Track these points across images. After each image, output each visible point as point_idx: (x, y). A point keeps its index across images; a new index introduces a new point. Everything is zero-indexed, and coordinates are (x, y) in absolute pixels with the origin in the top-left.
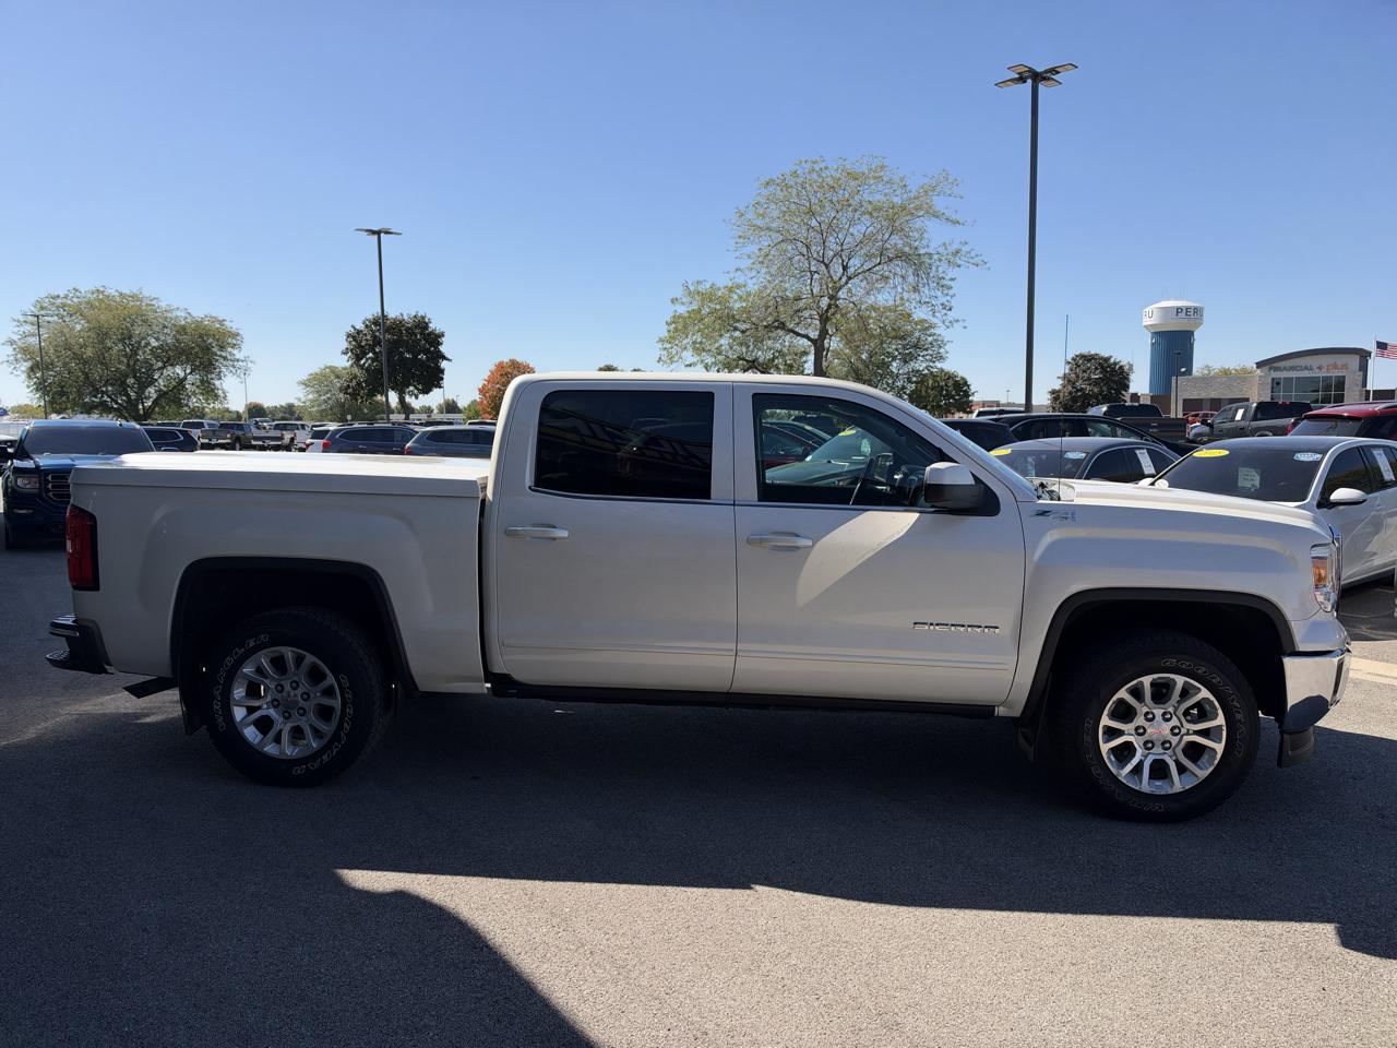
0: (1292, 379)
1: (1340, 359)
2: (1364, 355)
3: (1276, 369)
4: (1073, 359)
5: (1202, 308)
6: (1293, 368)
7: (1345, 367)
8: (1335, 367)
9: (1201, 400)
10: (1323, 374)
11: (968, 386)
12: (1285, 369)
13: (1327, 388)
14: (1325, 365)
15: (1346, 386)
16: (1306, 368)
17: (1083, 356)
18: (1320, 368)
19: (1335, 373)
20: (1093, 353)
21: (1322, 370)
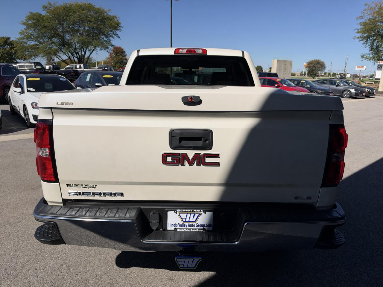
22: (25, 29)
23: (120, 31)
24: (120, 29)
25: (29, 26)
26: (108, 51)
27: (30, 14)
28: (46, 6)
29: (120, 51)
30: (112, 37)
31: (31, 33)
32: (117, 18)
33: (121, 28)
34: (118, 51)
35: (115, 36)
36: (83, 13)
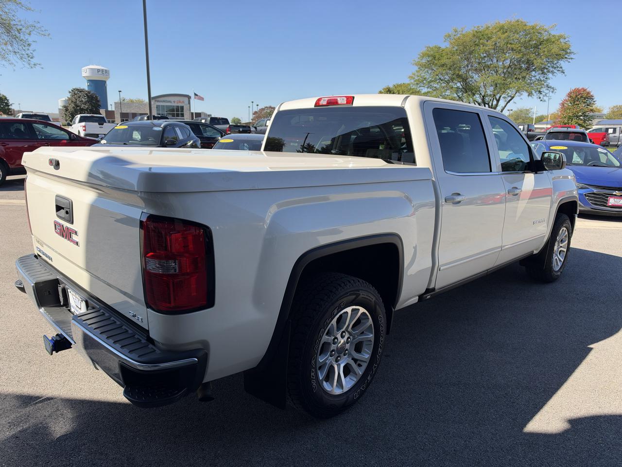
0: (164, 106)
1: (181, 99)
2: (189, 97)
3: (158, 101)
4: (72, 91)
5: (108, 71)
6: (164, 101)
7: (183, 102)
8: (180, 102)
9: (128, 113)
10: (176, 104)
11: (8, 100)
12: (161, 101)
13: (177, 110)
14: (176, 101)
15: (184, 110)
16: (169, 102)
17: (78, 90)
18: (174, 102)
19: (180, 105)
20: (82, 88)
21: (174, 103)
22: (417, 71)
23: (570, 60)
24: (570, 57)
25: (422, 66)
26: (540, 98)
27: (426, 48)
28: (449, 34)
29: (581, 97)
30: (553, 72)
31: (424, 76)
32: (565, 39)
33: (572, 56)
34: (579, 97)
35: (555, 71)
36: (502, 38)
